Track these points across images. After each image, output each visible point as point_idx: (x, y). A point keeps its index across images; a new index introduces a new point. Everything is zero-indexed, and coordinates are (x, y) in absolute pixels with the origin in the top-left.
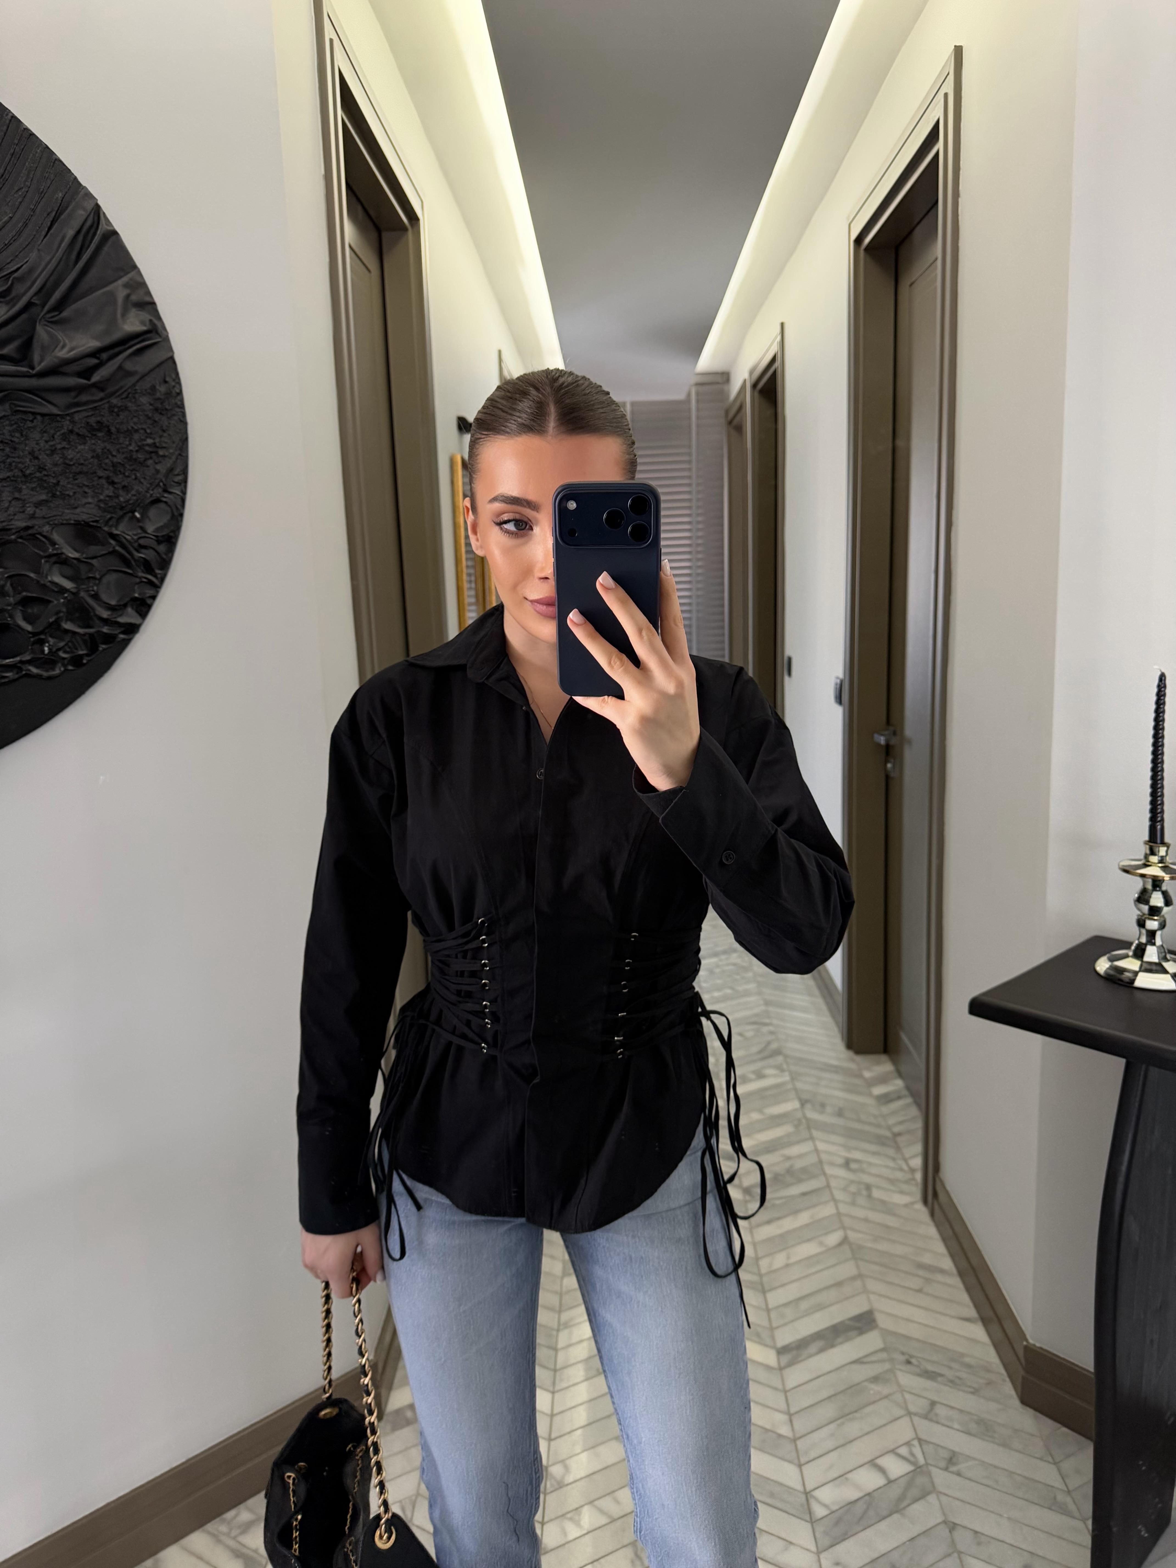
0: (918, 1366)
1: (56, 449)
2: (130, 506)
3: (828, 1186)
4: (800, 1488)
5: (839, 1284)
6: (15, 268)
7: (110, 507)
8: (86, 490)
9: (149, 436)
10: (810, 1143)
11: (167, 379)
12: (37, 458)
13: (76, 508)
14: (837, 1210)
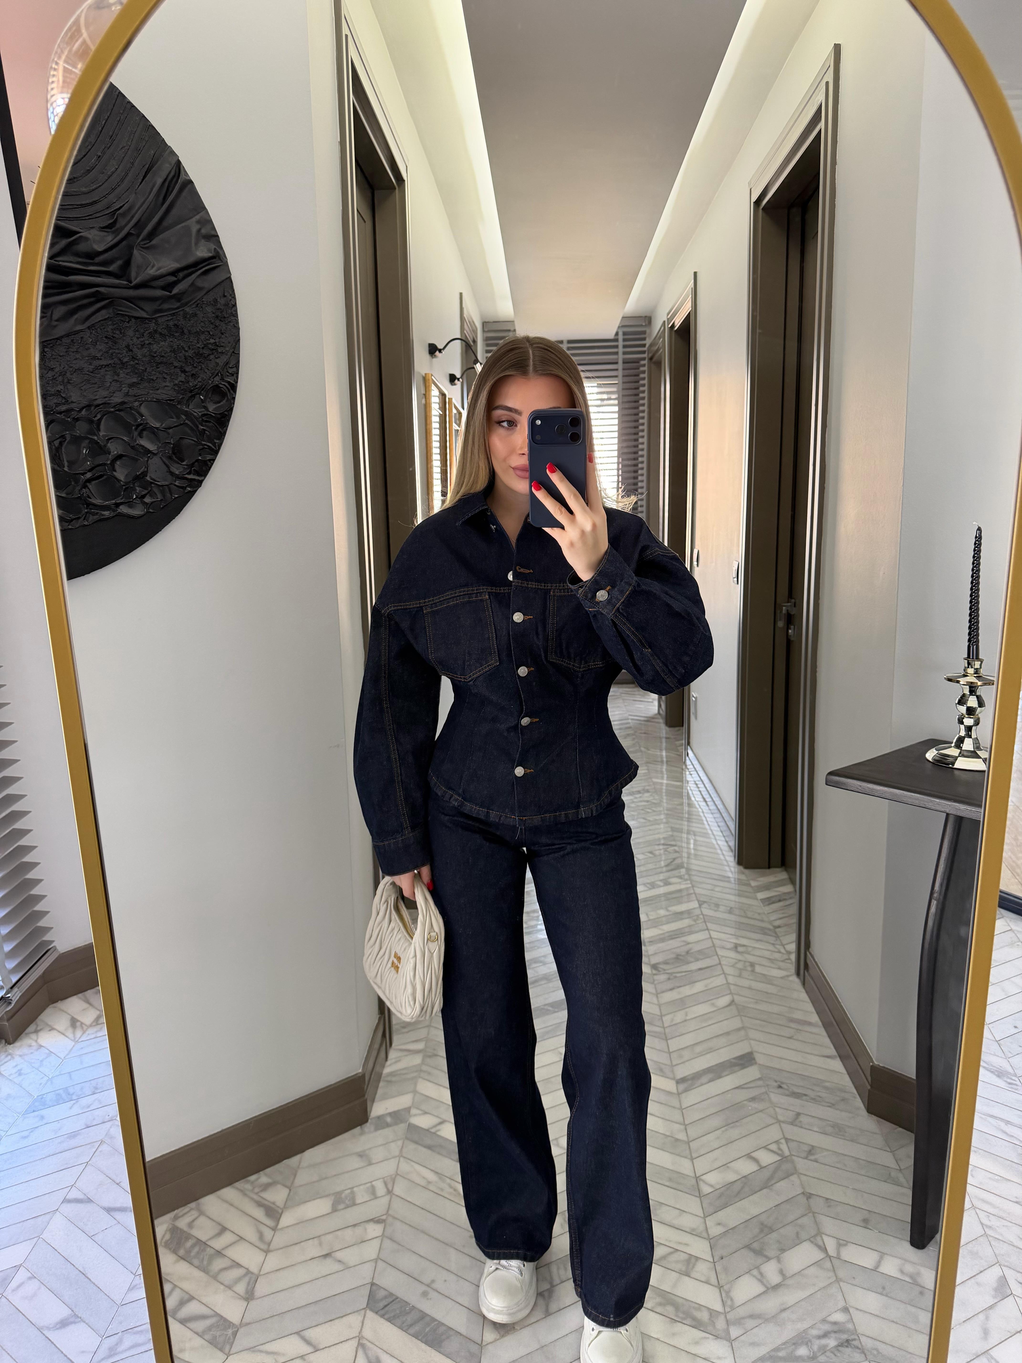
0: (787, 1090)
1: (144, 344)
2: (197, 390)
3: (720, 964)
4: (692, 1174)
5: (728, 1033)
6: (119, 206)
7: (182, 390)
8: (166, 376)
9: (212, 336)
10: (707, 932)
11: (226, 295)
12: (131, 350)
13: (158, 389)
14: (727, 981)
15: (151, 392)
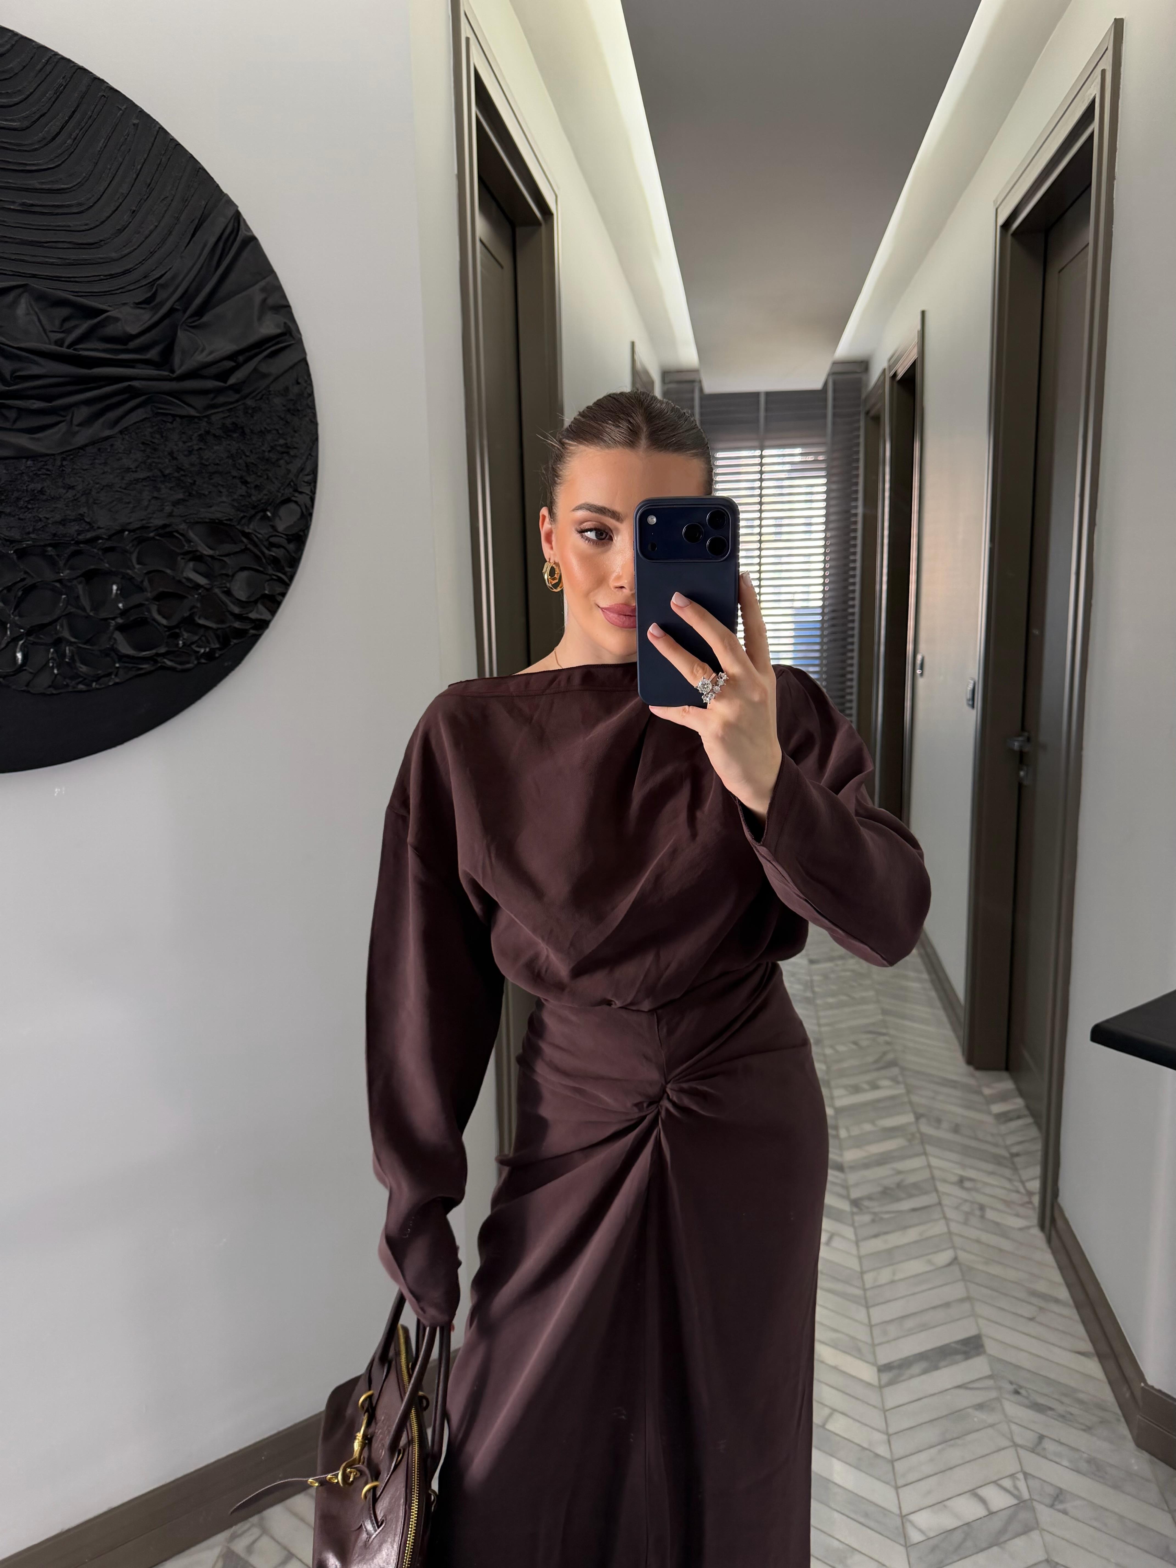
1: (193, 450)
2: (262, 505)
4: (897, 1511)
5: (947, 1305)
7: (243, 506)
8: (221, 489)
11: (300, 381)
12: (176, 459)
13: (211, 507)
14: (949, 1229)
15: (202, 510)
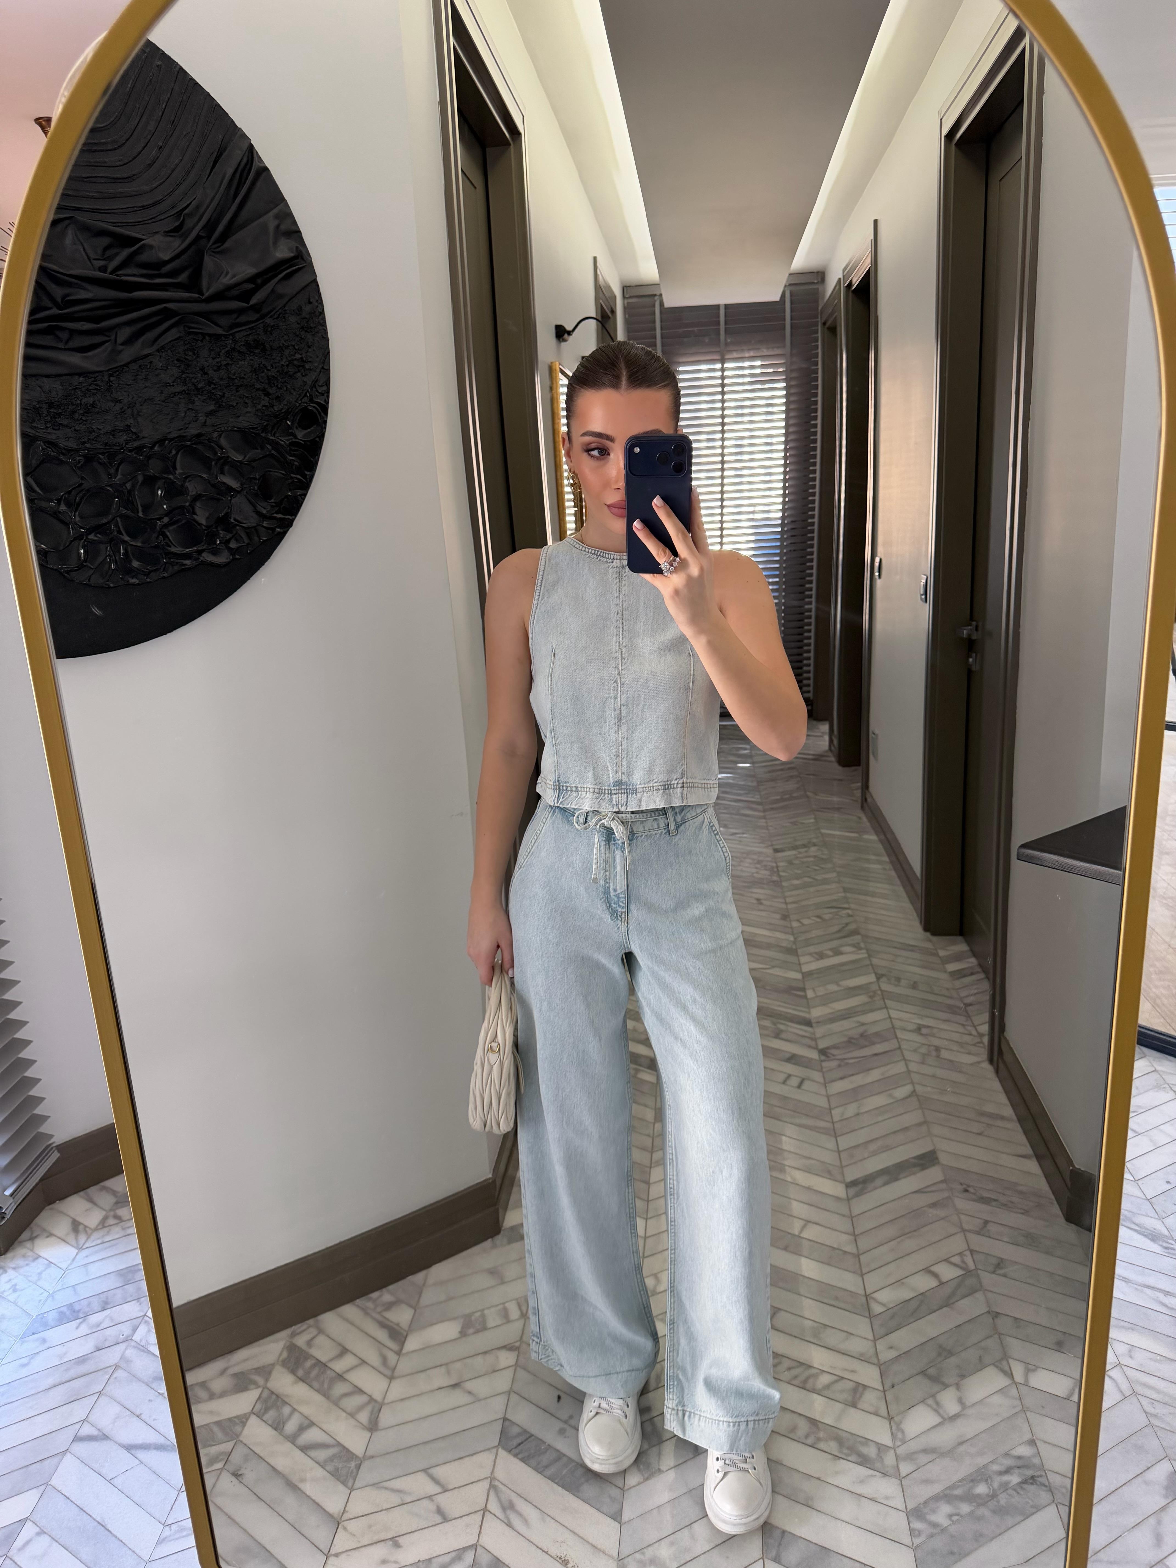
0: (974, 1194)
1: (221, 365)
2: (283, 415)
3: (900, 1048)
4: (862, 1292)
5: (906, 1129)
6: (186, 204)
7: (266, 415)
8: (247, 400)
9: (298, 351)
10: (884, 1011)
11: (311, 301)
12: (207, 374)
13: (238, 417)
14: (907, 1067)
15: (231, 420)
